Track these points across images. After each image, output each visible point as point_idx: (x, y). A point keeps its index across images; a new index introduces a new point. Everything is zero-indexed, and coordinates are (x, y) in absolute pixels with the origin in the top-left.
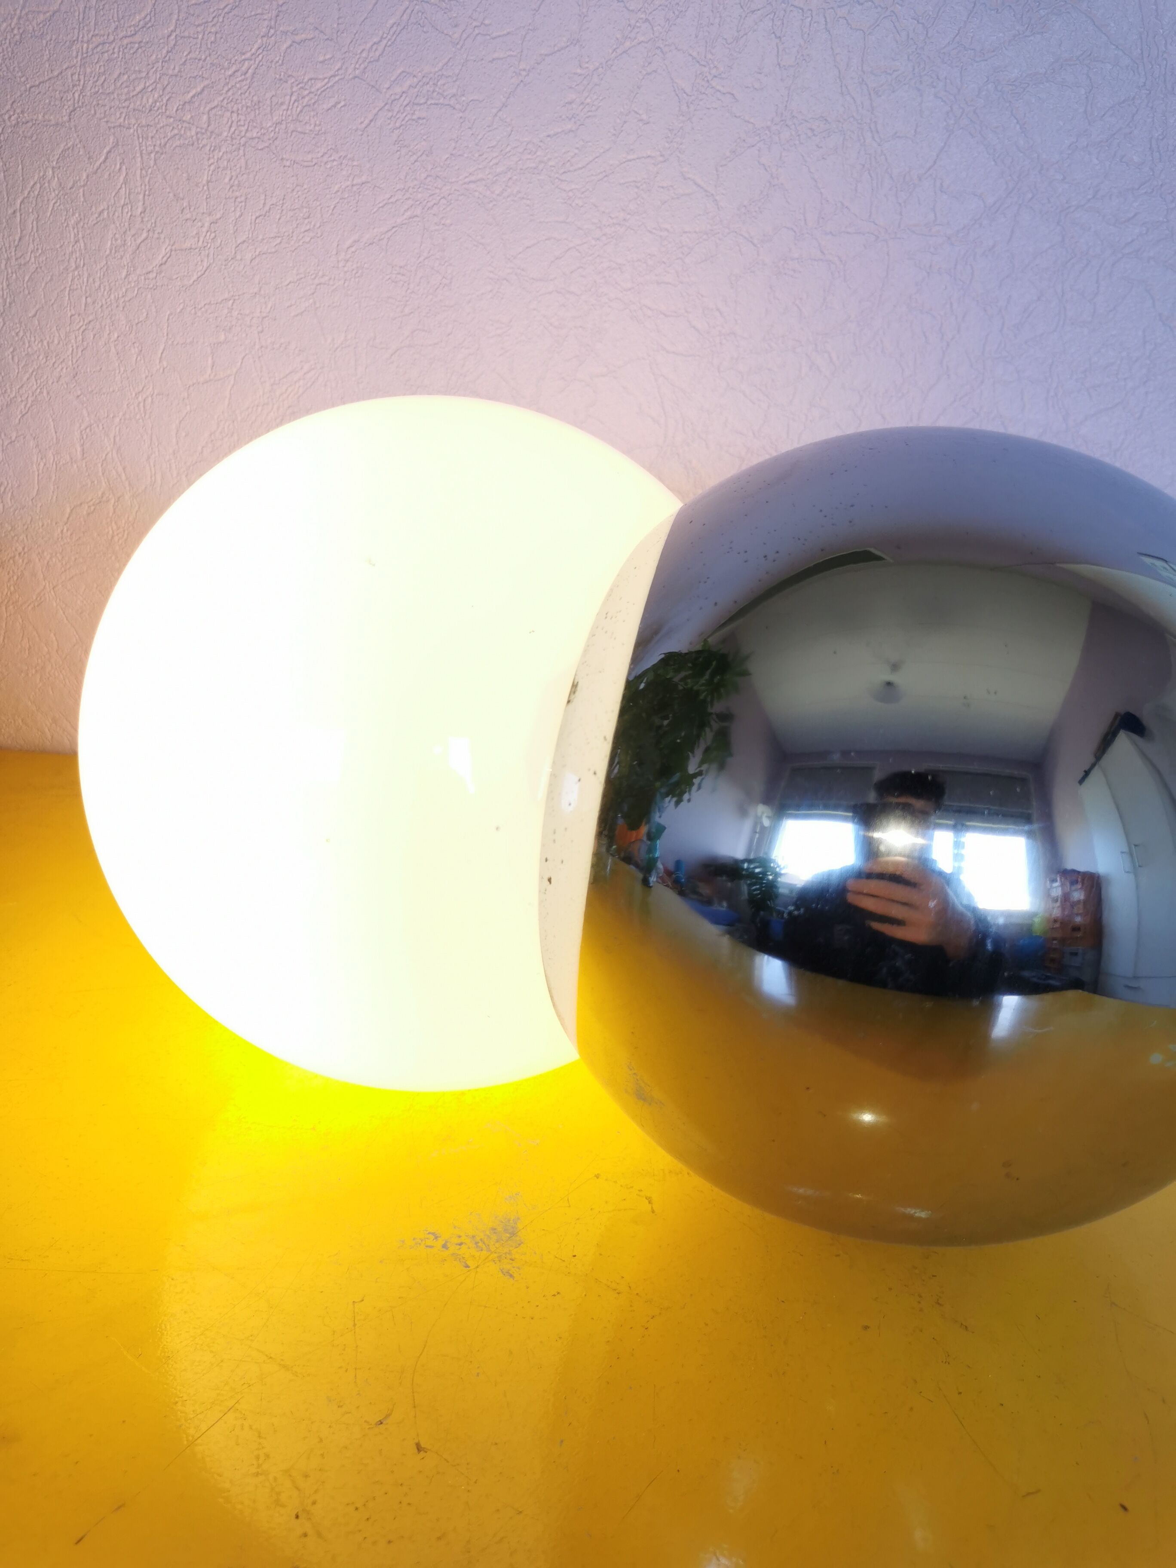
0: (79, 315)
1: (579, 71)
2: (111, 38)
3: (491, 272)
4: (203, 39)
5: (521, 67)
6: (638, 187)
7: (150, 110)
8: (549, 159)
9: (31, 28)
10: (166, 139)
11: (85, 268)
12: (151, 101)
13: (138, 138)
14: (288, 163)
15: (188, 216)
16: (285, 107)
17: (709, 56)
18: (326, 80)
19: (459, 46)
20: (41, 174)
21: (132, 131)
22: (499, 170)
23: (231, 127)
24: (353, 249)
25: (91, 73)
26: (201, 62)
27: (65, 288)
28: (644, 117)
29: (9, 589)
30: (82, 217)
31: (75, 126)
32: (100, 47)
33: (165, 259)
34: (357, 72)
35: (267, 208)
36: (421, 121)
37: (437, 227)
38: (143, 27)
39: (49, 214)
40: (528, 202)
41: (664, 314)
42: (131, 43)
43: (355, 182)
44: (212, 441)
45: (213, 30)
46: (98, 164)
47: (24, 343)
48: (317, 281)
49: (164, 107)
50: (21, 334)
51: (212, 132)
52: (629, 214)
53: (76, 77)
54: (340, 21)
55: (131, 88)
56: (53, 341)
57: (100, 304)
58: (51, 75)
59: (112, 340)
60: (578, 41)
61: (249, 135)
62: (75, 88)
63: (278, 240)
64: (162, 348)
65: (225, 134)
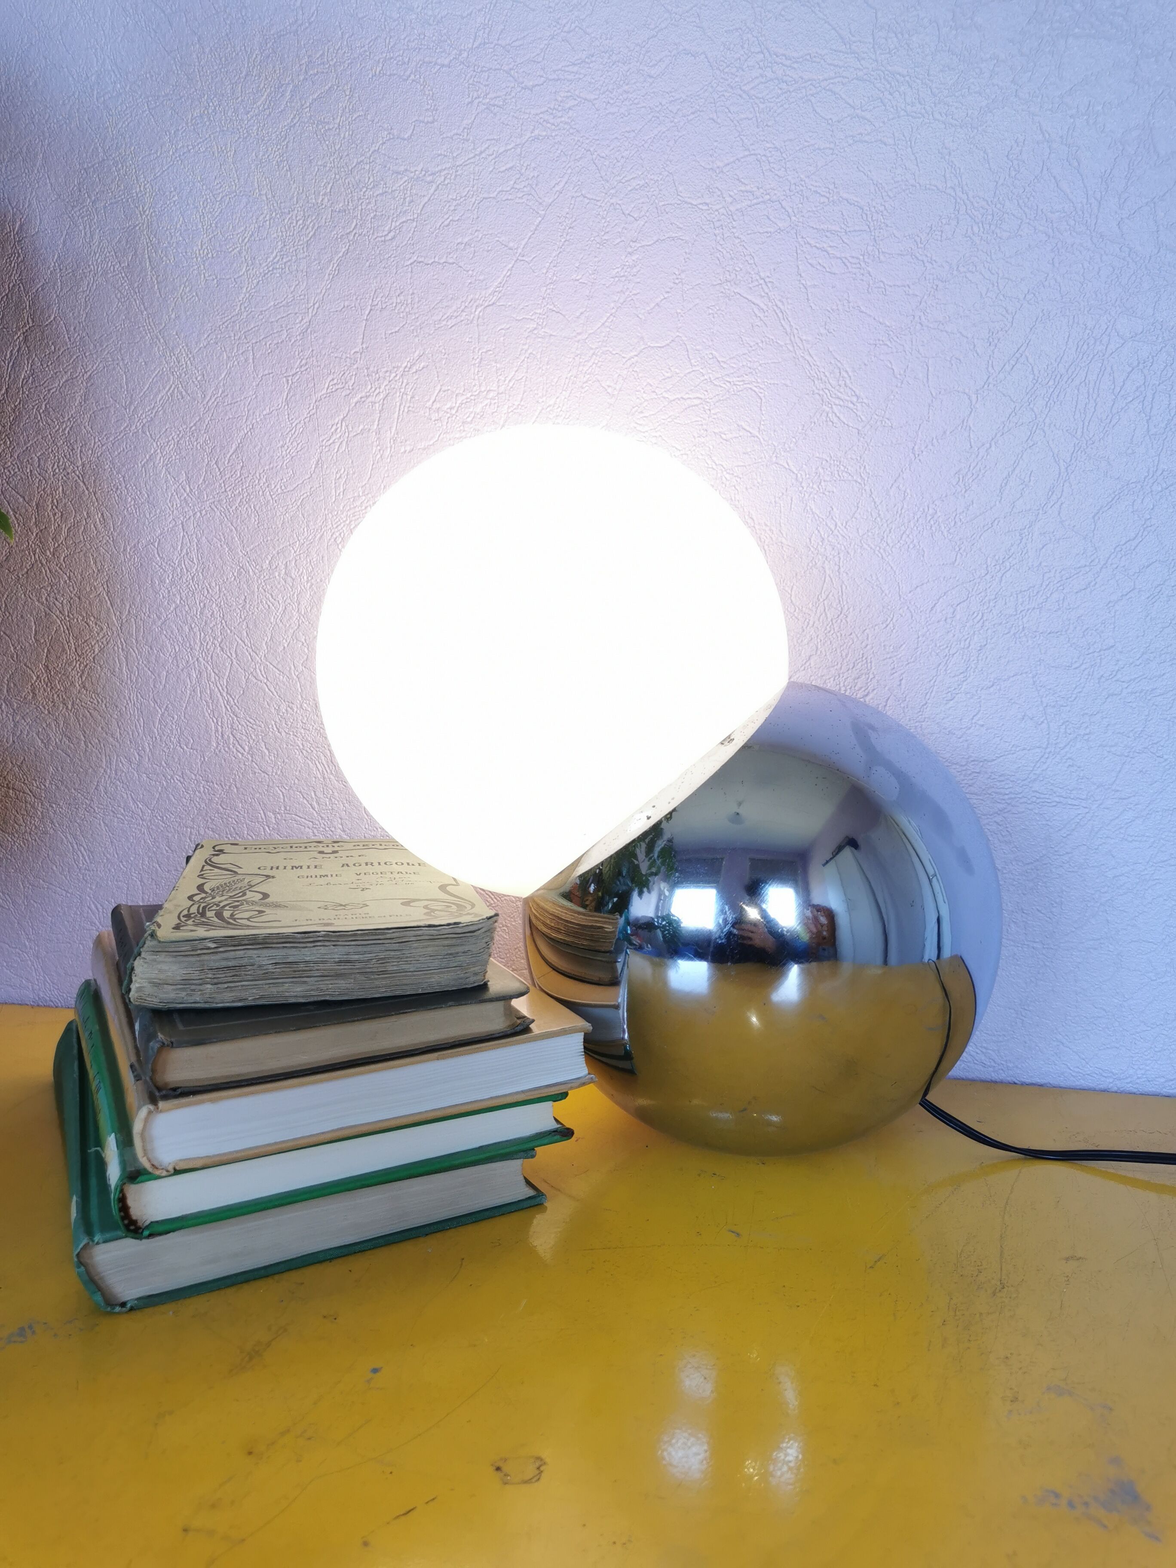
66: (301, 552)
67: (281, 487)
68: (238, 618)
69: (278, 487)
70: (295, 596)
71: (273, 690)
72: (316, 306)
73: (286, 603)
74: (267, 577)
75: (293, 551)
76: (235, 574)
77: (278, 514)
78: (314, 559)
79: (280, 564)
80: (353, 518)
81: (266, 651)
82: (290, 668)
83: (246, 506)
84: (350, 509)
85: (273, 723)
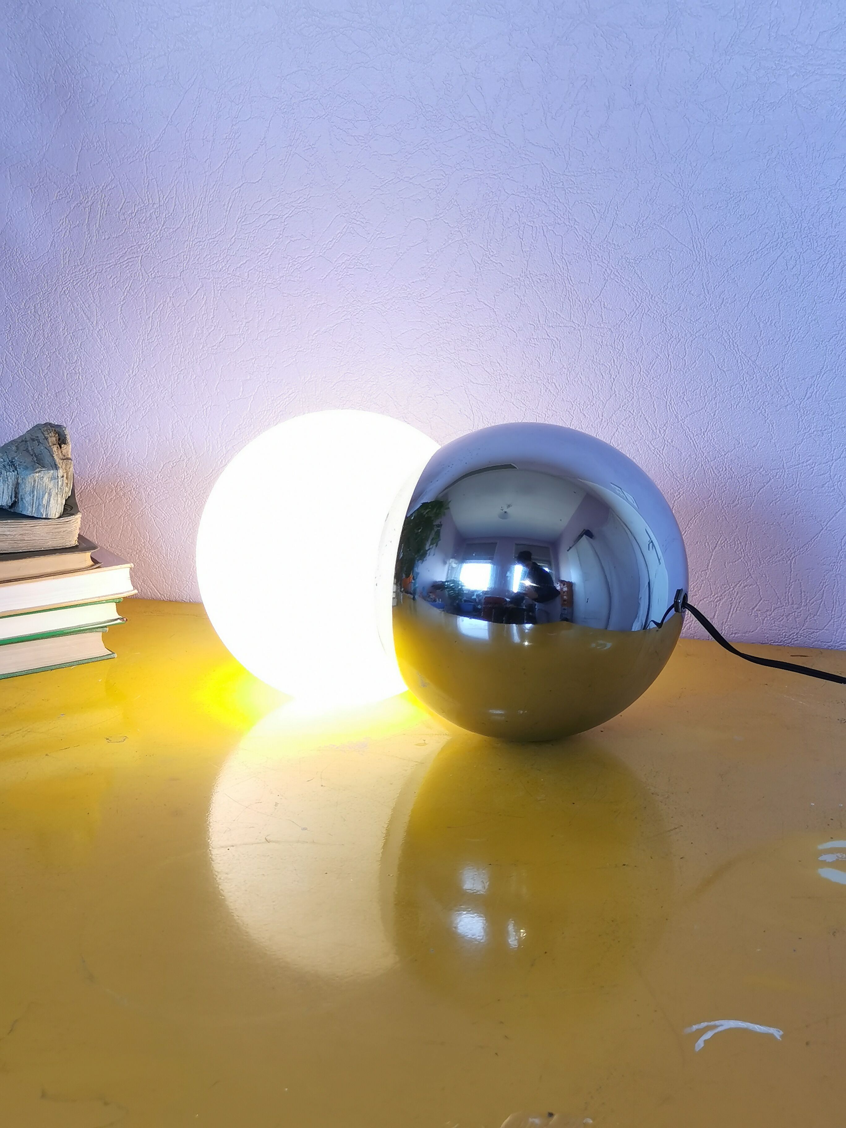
0: (177, 367)
1: (427, 253)
2: (204, 239)
3: (384, 345)
4: (247, 239)
5: (399, 252)
6: (456, 305)
7: (220, 271)
8: (413, 293)
9: (166, 235)
10: (227, 284)
11: (182, 344)
12: (221, 267)
13: (213, 283)
14: (286, 295)
15: (236, 319)
16: (285, 269)
17: (489, 247)
18: (306, 257)
19: (370, 243)
20: (164, 300)
21: (210, 280)
22: (389, 298)
23: (259, 278)
24: (316, 335)
25: (193, 255)
26: (246, 250)
27: (171, 354)
28: (459, 274)
29: (126, 508)
30: (183, 319)
31: (183, 278)
32: (199, 243)
33: (222, 339)
34: (321, 254)
35: (274, 316)
36: (351, 276)
37: (358, 324)
38: (219, 235)
39: (166, 319)
40: (403, 312)
41: (471, 365)
42: (213, 241)
43: (318, 304)
44: (240, 429)
45: (253, 236)
46: (193, 295)
47: (147, 381)
48: (297, 350)
49: (227, 270)
50: (146, 376)
51: (249, 281)
52: (452, 318)
53: (185, 257)
54: (313, 232)
55: (212, 261)
56: (162, 380)
57: (188, 361)
58: (173, 256)
59: (192, 379)
60: (427, 240)
61: (267, 282)
62: (185, 261)
63: (280, 330)
64: (217, 383)
65: (256, 282)
66: (44, 299)
67: (30, 257)
68: (6, 338)
69: (28, 257)
70: (41, 326)
71: (29, 384)
72: (48, 145)
73: (36, 330)
74: (23, 314)
75: (39, 298)
76: (4, 311)
77: (28, 275)
78: (52, 304)
79: (31, 305)
80: (75, 279)
81: (24, 360)
82: (40, 371)
83: (9, 268)
84: (73, 273)
85: (30, 405)
